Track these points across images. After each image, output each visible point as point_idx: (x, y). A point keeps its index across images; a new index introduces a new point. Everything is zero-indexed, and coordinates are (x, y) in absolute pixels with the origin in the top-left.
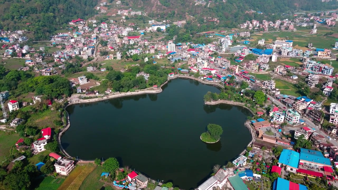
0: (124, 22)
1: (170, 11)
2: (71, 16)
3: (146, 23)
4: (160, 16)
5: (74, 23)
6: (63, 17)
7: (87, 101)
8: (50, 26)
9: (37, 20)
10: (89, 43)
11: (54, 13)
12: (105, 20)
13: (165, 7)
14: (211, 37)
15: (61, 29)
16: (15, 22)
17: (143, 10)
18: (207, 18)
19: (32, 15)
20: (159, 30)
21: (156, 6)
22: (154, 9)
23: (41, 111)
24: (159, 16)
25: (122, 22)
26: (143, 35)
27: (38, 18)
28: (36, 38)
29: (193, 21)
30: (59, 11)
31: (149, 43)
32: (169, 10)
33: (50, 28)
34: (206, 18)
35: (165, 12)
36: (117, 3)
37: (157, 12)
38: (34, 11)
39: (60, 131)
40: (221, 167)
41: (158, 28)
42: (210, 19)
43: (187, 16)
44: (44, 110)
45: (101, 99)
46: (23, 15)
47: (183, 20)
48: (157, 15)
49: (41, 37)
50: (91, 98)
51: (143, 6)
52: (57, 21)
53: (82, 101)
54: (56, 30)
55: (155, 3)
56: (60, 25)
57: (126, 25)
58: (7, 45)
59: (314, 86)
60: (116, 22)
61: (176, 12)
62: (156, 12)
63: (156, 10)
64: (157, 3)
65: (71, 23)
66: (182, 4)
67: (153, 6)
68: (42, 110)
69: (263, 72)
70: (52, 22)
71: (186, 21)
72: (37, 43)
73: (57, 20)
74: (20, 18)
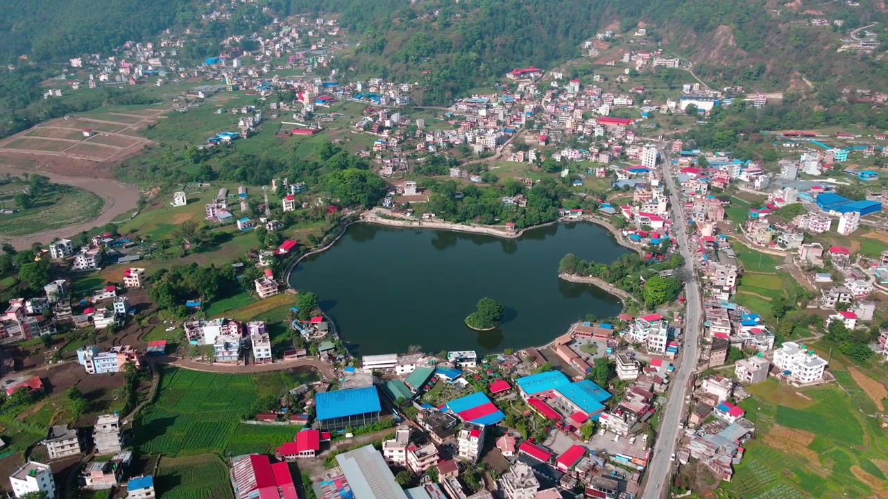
0: (622, 82)
1: (754, 64)
2: (517, 61)
3: (676, 90)
4: (724, 74)
5: (515, 75)
6: (497, 63)
7: (386, 222)
8: (462, 79)
9: (444, 65)
10: (511, 122)
11: (480, 53)
12: (583, 73)
13: (744, 53)
14: (788, 145)
15: (484, 86)
16: (408, 68)
17: (691, 55)
18: (853, 92)
19: (439, 55)
20: (692, 110)
21: (723, 47)
22: (714, 55)
23: (313, 219)
24: (721, 74)
25: (617, 82)
26: (646, 118)
27: (447, 61)
28: (424, 100)
29: (804, 97)
30: (492, 49)
31: (638, 139)
32: (752, 60)
33: (461, 82)
34: (848, 91)
35: (738, 64)
36: (636, 34)
37: (718, 64)
38: (447, 47)
39: (308, 250)
40: (421, 351)
41: (691, 106)
42: (863, 95)
43: (792, 80)
44: (318, 219)
45: (408, 224)
46: (425, 54)
47: (778, 90)
48: (715, 72)
49: (435, 99)
50: (394, 218)
51: (695, 46)
52: (481, 70)
53: (380, 220)
54: (472, 86)
55: (723, 39)
56: (485, 77)
57: (623, 90)
58: (374, 108)
59: (833, 306)
60: (606, 79)
61: (769, 67)
62: (715, 63)
63: (718, 59)
64: (727, 41)
65: (510, 76)
66: (796, 47)
67: (714, 48)
68: (315, 218)
69: (777, 251)
70: (470, 71)
71: (784, 95)
72: (422, 110)
73: (482, 67)
74: (417, 60)
